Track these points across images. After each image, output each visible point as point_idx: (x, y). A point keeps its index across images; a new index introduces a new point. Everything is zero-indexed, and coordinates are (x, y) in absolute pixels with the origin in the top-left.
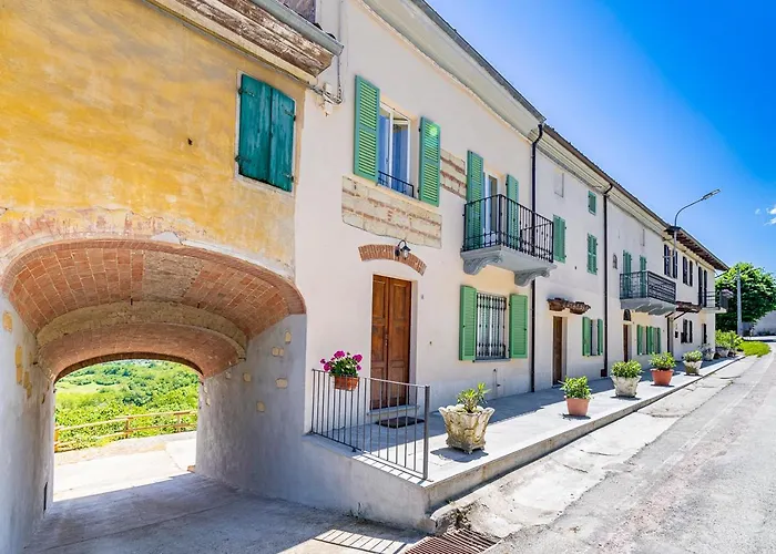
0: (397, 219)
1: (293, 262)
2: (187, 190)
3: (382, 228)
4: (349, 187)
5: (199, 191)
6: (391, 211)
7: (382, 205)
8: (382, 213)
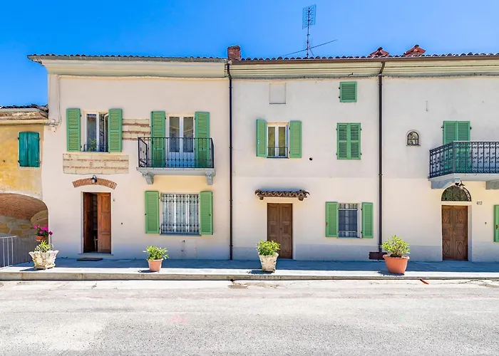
0: (95, 164)
1: (42, 193)
2: (5, 176)
3: (87, 171)
4: (67, 157)
5: (8, 175)
6: (91, 162)
7: (85, 160)
8: (86, 164)
